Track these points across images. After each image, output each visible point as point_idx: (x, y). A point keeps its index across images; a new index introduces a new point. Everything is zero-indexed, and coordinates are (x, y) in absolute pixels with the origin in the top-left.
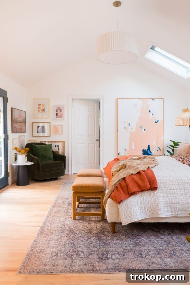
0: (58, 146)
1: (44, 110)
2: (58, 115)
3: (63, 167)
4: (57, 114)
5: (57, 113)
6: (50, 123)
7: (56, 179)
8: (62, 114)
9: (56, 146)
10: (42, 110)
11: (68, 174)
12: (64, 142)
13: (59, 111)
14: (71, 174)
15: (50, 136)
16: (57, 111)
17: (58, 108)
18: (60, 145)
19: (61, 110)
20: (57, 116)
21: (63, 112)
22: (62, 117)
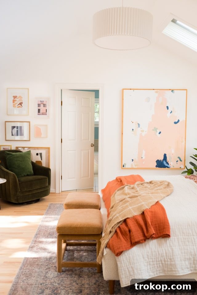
0: (41, 154)
1: (21, 104)
2: (41, 111)
3: (48, 184)
4: (39, 110)
5: (39, 108)
6: (29, 122)
7: (37, 201)
8: (46, 110)
9: (37, 154)
10: (19, 105)
11: (54, 192)
12: (49, 148)
13: (42, 105)
14: (58, 192)
15: (29, 140)
16: (39, 105)
17: (41, 101)
18: (44, 152)
19: (45, 105)
20: (39, 113)
21: (47, 108)
22: (46, 114)
